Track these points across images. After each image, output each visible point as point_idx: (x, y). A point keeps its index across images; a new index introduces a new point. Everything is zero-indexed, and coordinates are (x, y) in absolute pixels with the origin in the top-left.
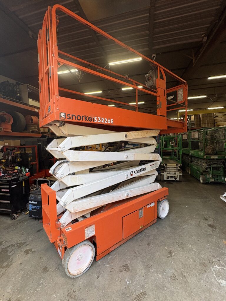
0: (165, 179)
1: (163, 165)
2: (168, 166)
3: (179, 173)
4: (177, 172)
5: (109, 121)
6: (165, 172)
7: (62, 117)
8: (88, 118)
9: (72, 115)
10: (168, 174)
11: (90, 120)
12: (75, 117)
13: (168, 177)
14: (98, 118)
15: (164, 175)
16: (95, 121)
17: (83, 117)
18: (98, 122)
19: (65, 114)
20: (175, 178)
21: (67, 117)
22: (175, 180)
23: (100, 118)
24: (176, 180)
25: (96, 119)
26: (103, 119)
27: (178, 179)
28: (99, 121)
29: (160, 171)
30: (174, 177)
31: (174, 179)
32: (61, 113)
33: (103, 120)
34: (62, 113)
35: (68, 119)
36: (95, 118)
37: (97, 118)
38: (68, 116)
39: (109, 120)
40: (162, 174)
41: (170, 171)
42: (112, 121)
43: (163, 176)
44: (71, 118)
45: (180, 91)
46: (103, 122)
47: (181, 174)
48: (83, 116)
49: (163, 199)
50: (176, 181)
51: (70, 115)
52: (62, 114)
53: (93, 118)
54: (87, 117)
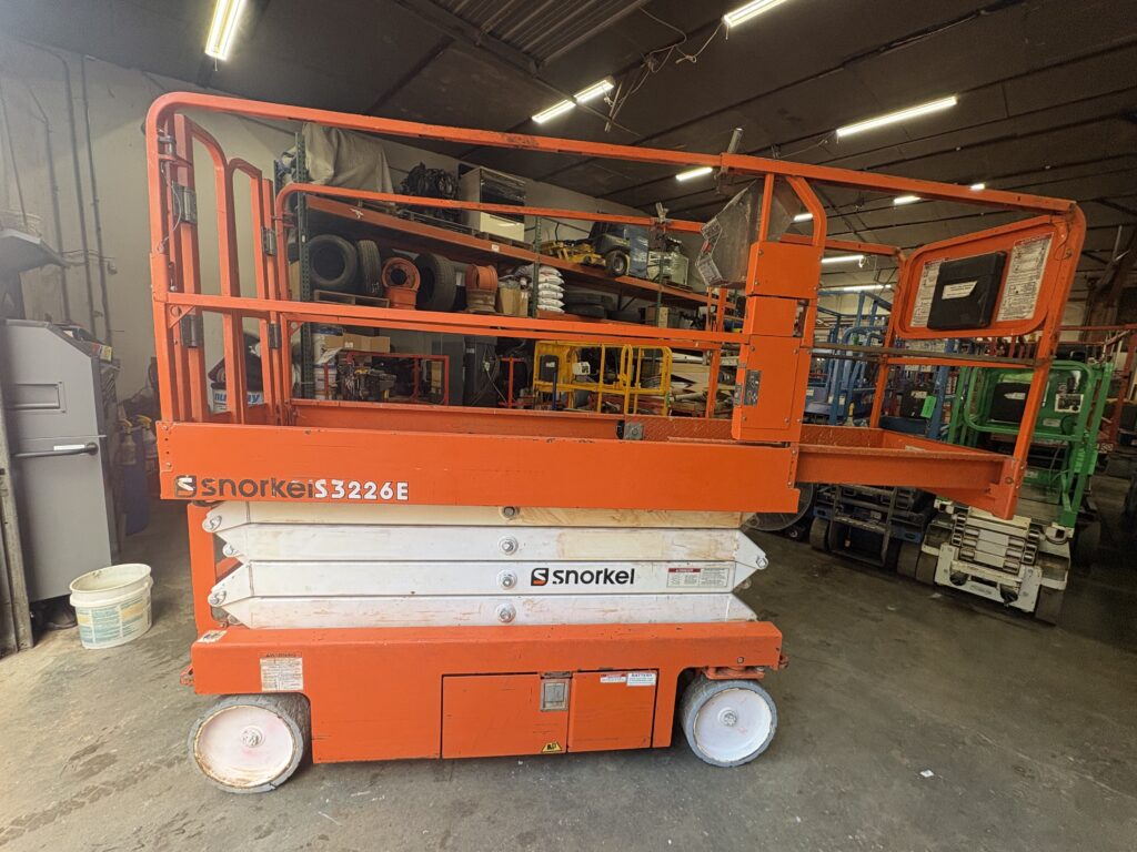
0: (942, 578)
1: (943, 507)
2: (970, 521)
3: (1038, 571)
4: (1026, 562)
5: (386, 493)
6: (945, 546)
7: (182, 489)
8: (285, 485)
9: (222, 483)
10: (961, 558)
11: (296, 493)
12: (233, 487)
13: (959, 579)
14: (334, 482)
15: (936, 558)
16: (317, 495)
17: (264, 483)
18: (334, 496)
19: (194, 478)
20: (1003, 594)
21: (201, 489)
22: (1001, 600)
23: (341, 483)
24: (1015, 604)
25: (323, 490)
26: (358, 485)
27: (1026, 603)
28: (338, 492)
29: (915, 533)
30: (1001, 585)
31: (996, 596)
32: (178, 478)
33: (358, 489)
34: (184, 477)
35: (205, 494)
36: (319, 485)
37: (329, 480)
38: (205, 486)
39: (386, 487)
40: (926, 549)
41: (981, 545)
42: (400, 491)
43: (931, 560)
44: (218, 492)
45: (1026, 257)
46: (359, 497)
47: (1058, 584)
48: (267, 482)
49: (731, 674)
50: (1005, 608)
51: (211, 481)
52: (183, 480)
53: (310, 486)
54: (283, 482)
